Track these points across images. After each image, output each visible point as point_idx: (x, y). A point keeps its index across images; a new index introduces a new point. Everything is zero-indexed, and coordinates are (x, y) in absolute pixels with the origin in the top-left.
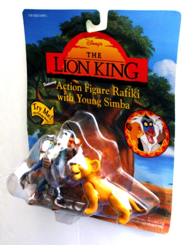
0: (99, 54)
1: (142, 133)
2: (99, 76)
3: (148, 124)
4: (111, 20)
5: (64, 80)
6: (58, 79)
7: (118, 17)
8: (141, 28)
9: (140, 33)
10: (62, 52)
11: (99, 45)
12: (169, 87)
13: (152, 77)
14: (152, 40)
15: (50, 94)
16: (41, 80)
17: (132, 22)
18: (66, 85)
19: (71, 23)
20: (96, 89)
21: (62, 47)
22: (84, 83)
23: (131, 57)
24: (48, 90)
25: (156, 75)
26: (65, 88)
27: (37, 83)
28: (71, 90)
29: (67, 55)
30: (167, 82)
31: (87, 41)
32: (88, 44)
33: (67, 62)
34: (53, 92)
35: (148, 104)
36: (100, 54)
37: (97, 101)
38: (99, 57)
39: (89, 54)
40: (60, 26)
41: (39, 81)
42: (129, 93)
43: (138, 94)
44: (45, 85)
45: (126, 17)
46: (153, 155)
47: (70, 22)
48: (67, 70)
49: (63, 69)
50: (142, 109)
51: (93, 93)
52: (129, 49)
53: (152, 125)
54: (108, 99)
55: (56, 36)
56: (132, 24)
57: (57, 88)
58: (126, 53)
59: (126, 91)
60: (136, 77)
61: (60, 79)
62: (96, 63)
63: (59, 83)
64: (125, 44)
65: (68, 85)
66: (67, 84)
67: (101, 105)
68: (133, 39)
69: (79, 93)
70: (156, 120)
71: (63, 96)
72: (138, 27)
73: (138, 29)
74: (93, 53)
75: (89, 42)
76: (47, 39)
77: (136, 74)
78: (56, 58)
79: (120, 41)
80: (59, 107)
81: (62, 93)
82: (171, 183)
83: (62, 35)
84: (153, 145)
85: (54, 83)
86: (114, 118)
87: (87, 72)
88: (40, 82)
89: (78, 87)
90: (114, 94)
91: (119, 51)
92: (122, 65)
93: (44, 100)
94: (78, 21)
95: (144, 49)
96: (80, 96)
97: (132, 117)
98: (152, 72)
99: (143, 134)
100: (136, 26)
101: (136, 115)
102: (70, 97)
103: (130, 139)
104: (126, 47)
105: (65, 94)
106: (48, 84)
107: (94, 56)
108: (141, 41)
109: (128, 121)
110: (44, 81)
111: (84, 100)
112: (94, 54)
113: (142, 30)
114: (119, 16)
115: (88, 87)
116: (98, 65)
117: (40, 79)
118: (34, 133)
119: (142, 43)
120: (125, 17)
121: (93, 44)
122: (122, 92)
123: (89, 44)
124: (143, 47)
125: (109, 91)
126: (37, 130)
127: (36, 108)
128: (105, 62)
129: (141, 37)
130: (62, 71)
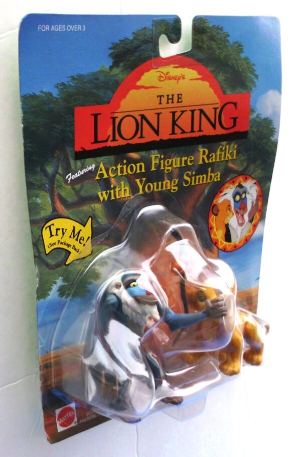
0: (178, 95)
1: (231, 214)
2: (179, 136)
3: (241, 196)
4: (199, 34)
5: (112, 158)
6: (99, 159)
7: (209, 28)
8: (240, 45)
9: (239, 52)
10: (109, 102)
11: (179, 79)
12: (273, 131)
13: (254, 120)
14: (255, 63)
15: (83, 194)
16: (60, 171)
17: (228, 36)
18: (115, 168)
19: (132, 41)
20: (172, 161)
21: (110, 93)
22: (149, 155)
23: (228, 93)
24: (78, 187)
25: (260, 116)
26: (114, 174)
27: (52, 179)
28: (125, 175)
29: (119, 106)
30: (271, 124)
31: (158, 74)
32: (160, 80)
33: (117, 121)
34: (88, 189)
35: (245, 164)
36: (181, 94)
37: (171, 183)
38: (178, 102)
39: (162, 97)
40: (110, 49)
41: (56, 172)
42: (223, 153)
43: (235, 152)
44: (69, 179)
45: (220, 27)
46: (241, 244)
47: (130, 40)
48: (117, 137)
49: (110, 136)
50: (236, 175)
51: (167, 168)
52: (225, 80)
53: (245, 197)
54: (190, 173)
55: (99, 69)
56: (228, 38)
57: (97, 178)
58: (222, 88)
59: (218, 153)
60: (234, 125)
61: (102, 158)
62: (174, 113)
63: (102, 166)
64: (219, 73)
65: (119, 167)
66: (116, 166)
67: (176, 188)
68: (230, 64)
69: (140, 176)
70: (251, 187)
71: (108, 191)
72: (237, 43)
73: (237, 47)
74: (168, 96)
75: (162, 75)
76: (79, 78)
77: (235, 119)
78: (96, 116)
79: (212, 69)
80: (101, 216)
81: (106, 184)
82: (258, 277)
83: (111, 68)
84: (243, 226)
85: (90, 168)
86: (196, 203)
87: (157, 132)
88: (60, 174)
89: (138, 165)
90: (201, 162)
91: (211, 86)
92: (215, 109)
93: (71, 211)
94: (146, 37)
95: (246, 77)
96: (141, 181)
97: (221, 192)
98: (255, 112)
99: (233, 214)
100: (234, 43)
101: (227, 188)
102: (123, 189)
103: (215, 229)
104: (221, 77)
105: (112, 186)
106: (76, 175)
107: (170, 101)
108: (241, 66)
109: (215, 201)
110: (68, 170)
111: (149, 187)
112: (170, 97)
113: (240, 48)
114: (211, 25)
115: (157, 162)
116: (177, 115)
117: (58, 169)
118: (50, 289)
119: (243, 69)
120: (218, 28)
121: (170, 78)
122: (212, 156)
123: (162, 79)
124: (243, 74)
125: (193, 159)
126: (57, 281)
127: (54, 233)
128: (188, 109)
129: (240, 59)
130: (107, 141)
